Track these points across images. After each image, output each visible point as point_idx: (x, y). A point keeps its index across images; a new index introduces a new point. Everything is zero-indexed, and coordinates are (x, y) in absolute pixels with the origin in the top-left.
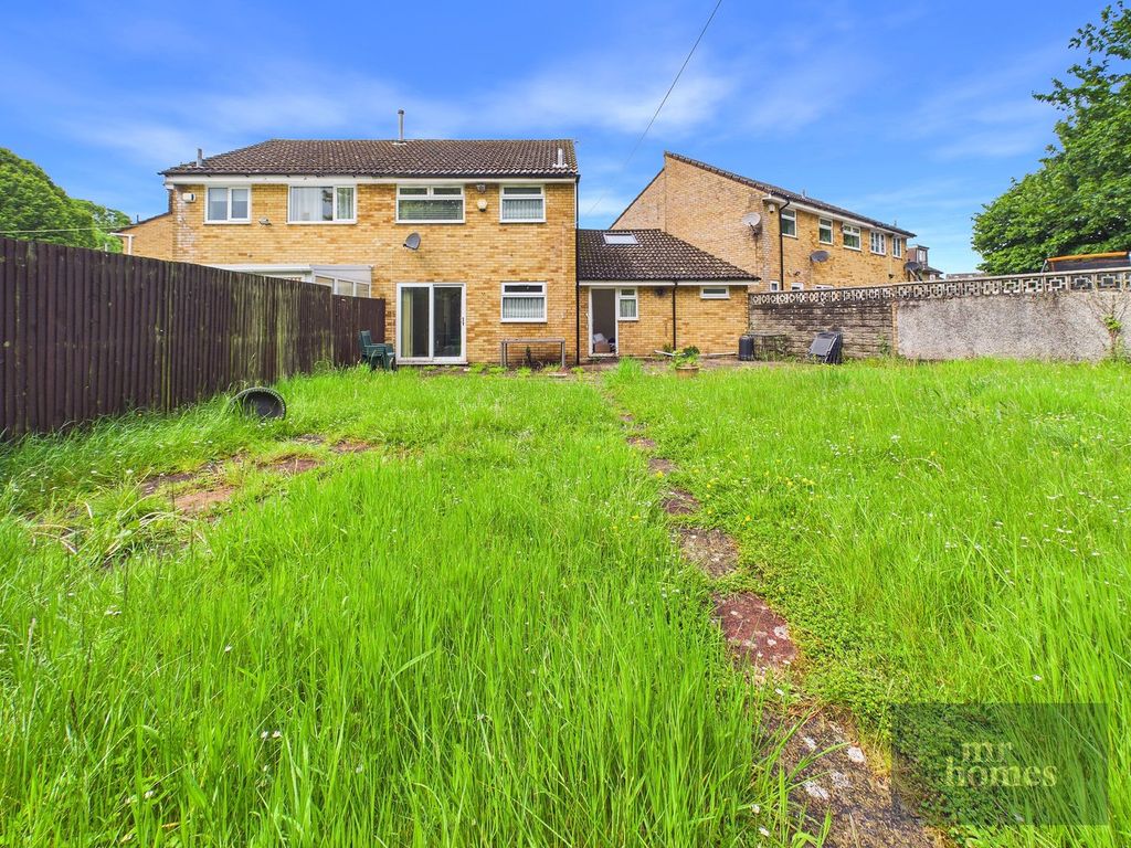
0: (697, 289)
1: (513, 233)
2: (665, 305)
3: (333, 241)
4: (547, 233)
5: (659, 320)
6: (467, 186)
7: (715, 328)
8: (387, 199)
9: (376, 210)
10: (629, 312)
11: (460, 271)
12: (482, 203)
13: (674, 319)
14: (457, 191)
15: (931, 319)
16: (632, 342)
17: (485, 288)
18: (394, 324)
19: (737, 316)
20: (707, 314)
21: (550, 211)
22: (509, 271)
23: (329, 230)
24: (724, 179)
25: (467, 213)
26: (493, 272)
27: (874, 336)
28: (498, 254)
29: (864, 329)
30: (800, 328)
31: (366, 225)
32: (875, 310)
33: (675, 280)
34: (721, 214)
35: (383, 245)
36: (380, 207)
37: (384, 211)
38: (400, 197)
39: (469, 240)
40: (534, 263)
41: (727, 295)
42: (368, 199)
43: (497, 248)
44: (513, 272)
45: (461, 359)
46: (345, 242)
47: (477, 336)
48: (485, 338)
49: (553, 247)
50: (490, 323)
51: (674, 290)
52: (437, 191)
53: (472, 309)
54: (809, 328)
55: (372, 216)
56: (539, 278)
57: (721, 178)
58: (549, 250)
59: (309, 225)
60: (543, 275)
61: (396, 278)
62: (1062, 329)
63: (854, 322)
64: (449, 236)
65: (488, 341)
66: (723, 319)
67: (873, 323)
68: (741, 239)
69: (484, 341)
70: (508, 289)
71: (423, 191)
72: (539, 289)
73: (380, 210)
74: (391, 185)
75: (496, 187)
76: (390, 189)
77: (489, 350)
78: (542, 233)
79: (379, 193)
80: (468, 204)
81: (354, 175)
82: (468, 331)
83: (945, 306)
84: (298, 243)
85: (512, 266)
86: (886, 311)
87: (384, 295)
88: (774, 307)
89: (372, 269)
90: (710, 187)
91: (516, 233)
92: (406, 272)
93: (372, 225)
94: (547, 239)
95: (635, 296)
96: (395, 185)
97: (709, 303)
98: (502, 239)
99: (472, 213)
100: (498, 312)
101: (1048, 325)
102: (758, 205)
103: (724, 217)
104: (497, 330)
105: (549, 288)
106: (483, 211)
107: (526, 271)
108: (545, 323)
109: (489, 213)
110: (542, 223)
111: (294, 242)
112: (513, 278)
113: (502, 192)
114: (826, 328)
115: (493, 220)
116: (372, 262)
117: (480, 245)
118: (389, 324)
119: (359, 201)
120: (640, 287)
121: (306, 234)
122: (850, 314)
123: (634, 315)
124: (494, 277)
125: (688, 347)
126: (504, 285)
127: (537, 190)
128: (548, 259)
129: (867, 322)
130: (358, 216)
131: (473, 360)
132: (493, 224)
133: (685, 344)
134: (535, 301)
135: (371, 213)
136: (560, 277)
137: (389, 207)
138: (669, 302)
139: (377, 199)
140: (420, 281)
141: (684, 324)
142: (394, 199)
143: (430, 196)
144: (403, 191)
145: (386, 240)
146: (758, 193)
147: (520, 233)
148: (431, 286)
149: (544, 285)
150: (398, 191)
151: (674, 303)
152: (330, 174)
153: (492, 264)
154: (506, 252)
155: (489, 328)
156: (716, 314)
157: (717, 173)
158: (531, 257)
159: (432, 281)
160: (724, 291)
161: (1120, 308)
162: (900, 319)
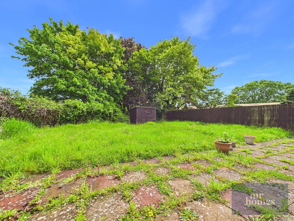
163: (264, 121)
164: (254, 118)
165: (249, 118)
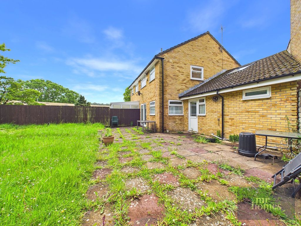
0: (240, 93)
2: (217, 106)
7: (255, 124)
8: (140, 83)
10: (202, 112)
13: (223, 115)
16: (203, 127)
17: (148, 105)
19: (280, 114)
20: (248, 112)
21: (156, 74)
26: (149, 99)
28: (149, 93)
33: (217, 91)
41: (268, 95)
47: (147, 119)
51: (223, 97)
52: (144, 78)
53: (147, 111)
56: (154, 99)
66: (263, 116)
70: (151, 104)
74: (140, 80)
84: (135, 97)
85: (151, 96)
87: (140, 108)
92: (141, 101)
93: (139, 90)
95: (204, 103)
97: (250, 103)
104: (149, 117)
105: (155, 103)
108: (155, 116)
109: (148, 81)
113: (150, 73)
123: (204, 113)
124: (149, 101)
125: (232, 135)
128: (155, 92)
132: (149, 84)
133: (231, 132)
136: (157, 98)
138: (220, 105)
141: (230, 119)
151: (223, 105)
156: (258, 112)
159: (143, 103)
160: (265, 92)
163: (87, 118)
164: (80, 116)
165: (76, 116)
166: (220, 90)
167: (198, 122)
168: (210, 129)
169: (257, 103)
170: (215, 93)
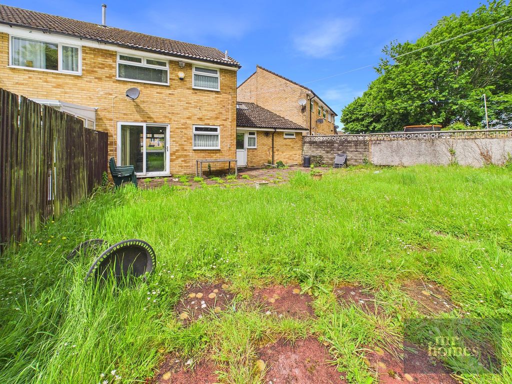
0: (283, 133)
1: (201, 95)
2: (268, 141)
3: (58, 86)
4: (220, 97)
5: (266, 148)
6: (171, 62)
7: (289, 152)
8: (109, 61)
9: (99, 68)
10: (252, 144)
11: (165, 117)
12: (181, 74)
13: (273, 148)
14: (164, 64)
15: (385, 149)
16: (254, 159)
17: (183, 128)
18: (116, 150)
19: (298, 147)
20: (286, 145)
21: (222, 86)
22: (198, 119)
23: (54, 77)
24: (288, 82)
25: (170, 79)
26: (188, 118)
27: (361, 155)
28: (192, 107)
29: (356, 153)
30: (327, 152)
31: (90, 77)
32: (362, 145)
33: (275, 128)
34: (286, 98)
35: (106, 94)
36: (103, 66)
37: (106, 70)
38: (119, 61)
39: (172, 97)
40: (213, 114)
41: (294, 137)
42: (91, 58)
43: (190, 103)
44: (200, 119)
45: (167, 172)
46: (70, 88)
47: (177, 158)
48: (183, 159)
49: (224, 106)
50: (186, 150)
51: (273, 133)
52: (149, 62)
53: (174, 141)
54: (332, 152)
55: (96, 72)
56: (215, 124)
57: (286, 81)
58: (221, 108)
59: (34, 71)
60: (218, 122)
61: (117, 118)
62: (435, 154)
63: (352, 150)
64: (157, 93)
65: (185, 161)
66: (292, 148)
67: (360, 150)
68: (296, 111)
69: (182, 161)
70: (197, 129)
71: (139, 60)
72: (216, 130)
73: (103, 68)
74: (113, 52)
75: (189, 66)
76: (112, 55)
77: (185, 166)
78: (218, 97)
79: (102, 56)
80: (171, 73)
81: (81, 38)
82: (171, 155)
83: (391, 143)
84: (22, 84)
85: (200, 116)
86: (366, 145)
87: (106, 130)
88: (316, 142)
89: (96, 111)
90: (281, 85)
91: (203, 96)
92: (125, 114)
93: (96, 78)
94: (221, 101)
95: (255, 136)
96: (116, 52)
97: (287, 140)
98: (194, 98)
99: (174, 80)
100: (191, 143)
101: (430, 152)
102: (304, 96)
103: (287, 100)
104: (191, 154)
105: (222, 130)
106: (181, 79)
107: (208, 119)
108: (219, 150)
109: (186, 81)
110: (218, 92)
111: (17, 83)
112: (201, 123)
113: (194, 69)
114: (340, 152)
115: (188, 86)
116: (96, 106)
117: (179, 101)
118: (111, 151)
119: (84, 59)
120: (257, 131)
121: (30, 78)
122: (351, 146)
123: (255, 146)
124: (188, 122)
126: (194, 127)
127: (215, 71)
128: (221, 113)
129: (358, 150)
130: (83, 70)
131: (174, 173)
132: (188, 89)
133: (277, 160)
134: (212, 137)
135: (95, 69)
136: (228, 123)
137: (111, 67)
138: (270, 139)
139: (100, 60)
140: (136, 121)
141: (277, 150)
142: (115, 62)
143: (144, 64)
144: (122, 57)
145: (108, 91)
146: (305, 90)
147: (205, 96)
148: (144, 125)
149: (218, 127)
150: (118, 57)
151: (273, 140)
152: (57, 33)
153: (187, 114)
154: (196, 107)
155: (185, 153)
156: (290, 145)
157: (284, 79)
158: (212, 111)
159: (145, 121)
160: (293, 135)
161: (455, 145)
162: (373, 148)
166: (277, 128)
167: (248, 155)
168: (261, 160)
169: (290, 140)
170: (273, 130)
